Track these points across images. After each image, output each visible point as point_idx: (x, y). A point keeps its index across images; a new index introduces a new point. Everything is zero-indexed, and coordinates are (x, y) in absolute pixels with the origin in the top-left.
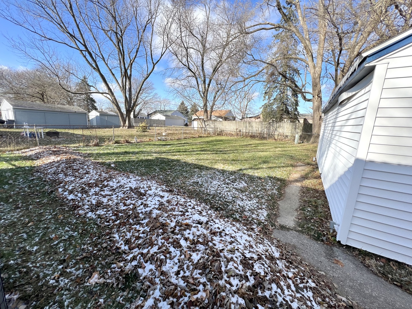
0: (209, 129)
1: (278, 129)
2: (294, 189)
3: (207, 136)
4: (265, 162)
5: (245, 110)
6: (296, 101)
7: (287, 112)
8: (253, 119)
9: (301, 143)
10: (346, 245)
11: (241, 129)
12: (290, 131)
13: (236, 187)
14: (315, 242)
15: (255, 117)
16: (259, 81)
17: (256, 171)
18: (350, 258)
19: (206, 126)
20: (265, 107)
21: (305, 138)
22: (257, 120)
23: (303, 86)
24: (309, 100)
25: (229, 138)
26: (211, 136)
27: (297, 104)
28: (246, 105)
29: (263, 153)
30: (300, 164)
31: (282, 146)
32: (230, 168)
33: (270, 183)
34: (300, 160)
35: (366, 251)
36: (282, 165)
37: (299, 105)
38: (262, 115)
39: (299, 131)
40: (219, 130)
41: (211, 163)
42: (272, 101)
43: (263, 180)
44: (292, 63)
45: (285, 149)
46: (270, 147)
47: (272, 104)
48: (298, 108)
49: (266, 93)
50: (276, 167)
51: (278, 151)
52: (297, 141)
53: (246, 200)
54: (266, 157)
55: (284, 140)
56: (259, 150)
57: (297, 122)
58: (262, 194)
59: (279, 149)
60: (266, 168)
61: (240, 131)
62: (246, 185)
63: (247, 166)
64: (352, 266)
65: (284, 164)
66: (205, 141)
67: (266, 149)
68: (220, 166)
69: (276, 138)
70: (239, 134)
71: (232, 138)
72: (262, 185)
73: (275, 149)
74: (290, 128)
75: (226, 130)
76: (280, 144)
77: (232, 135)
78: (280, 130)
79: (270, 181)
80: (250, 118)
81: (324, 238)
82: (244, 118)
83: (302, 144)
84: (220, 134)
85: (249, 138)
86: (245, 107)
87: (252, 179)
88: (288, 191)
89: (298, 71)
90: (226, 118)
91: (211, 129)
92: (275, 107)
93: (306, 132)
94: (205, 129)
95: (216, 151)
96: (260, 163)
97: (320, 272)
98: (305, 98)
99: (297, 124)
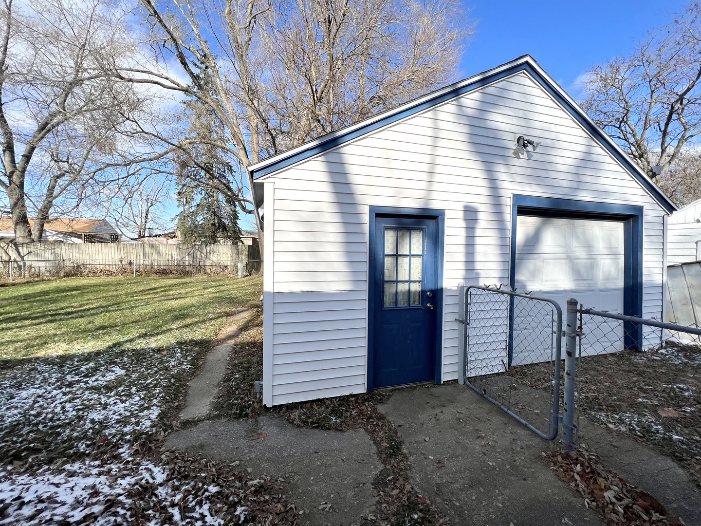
0: (34, 264)
1: (210, 256)
2: (223, 352)
3: (28, 282)
4: (177, 318)
5: (143, 220)
6: (233, 211)
7: (224, 228)
8: (162, 238)
9: (247, 276)
10: (274, 407)
11: (133, 258)
12: (230, 259)
13: (95, 384)
14: (235, 423)
15: (166, 236)
16: (160, 172)
17: (153, 339)
18: (277, 421)
19: (22, 257)
20: (183, 217)
21: (252, 268)
22: (171, 241)
23: (240, 191)
24: (250, 212)
25: (102, 279)
26: (43, 280)
27: (235, 216)
28: (144, 211)
29: (177, 301)
30: (240, 308)
31: (218, 283)
32: (90, 346)
33: (179, 354)
34: (241, 303)
35: (293, 403)
36: (211, 316)
37: (239, 218)
38: (179, 233)
39: (243, 257)
40: (67, 263)
41: (26, 347)
42: (194, 209)
43: (165, 353)
44: (220, 153)
45: (222, 288)
46: (194, 289)
47: (195, 213)
48: (238, 221)
49: (180, 193)
50: (196, 323)
51: (209, 293)
52: (242, 273)
53: (115, 403)
54: (182, 308)
55: (222, 273)
56: (170, 297)
57: (240, 244)
58: (157, 380)
59: (211, 290)
60: (177, 329)
61: (131, 263)
62: (123, 372)
63: (135, 333)
64: (276, 430)
65: (213, 313)
66: (17, 294)
67: (186, 293)
68: (56, 350)
69: (208, 271)
70: (126, 269)
71: (109, 279)
72: (162, 362)
73: (203, 291)
74: (230, 253)
75: (91, 262)
76: (214, 281)
77: (109, 273)
78: (214, 258)
79: (179, 350)
80: (155, 236)
81: (248, 411)
82: (144, 236)
83: (249, 277)
84: (76, 271)
85: (153, 276)
86: (144, 215)
87: (139, 356)
88: (211, 358)
89: (231, 167)
90: (92, 237)
91: (42, 264)
92: (200, 219)
93: (254, 259)
94: (21, 263)
95: (51, 315)
96: (166, 323)
97: (232, 465)
98: (244, 209)
99: (240, 247)
